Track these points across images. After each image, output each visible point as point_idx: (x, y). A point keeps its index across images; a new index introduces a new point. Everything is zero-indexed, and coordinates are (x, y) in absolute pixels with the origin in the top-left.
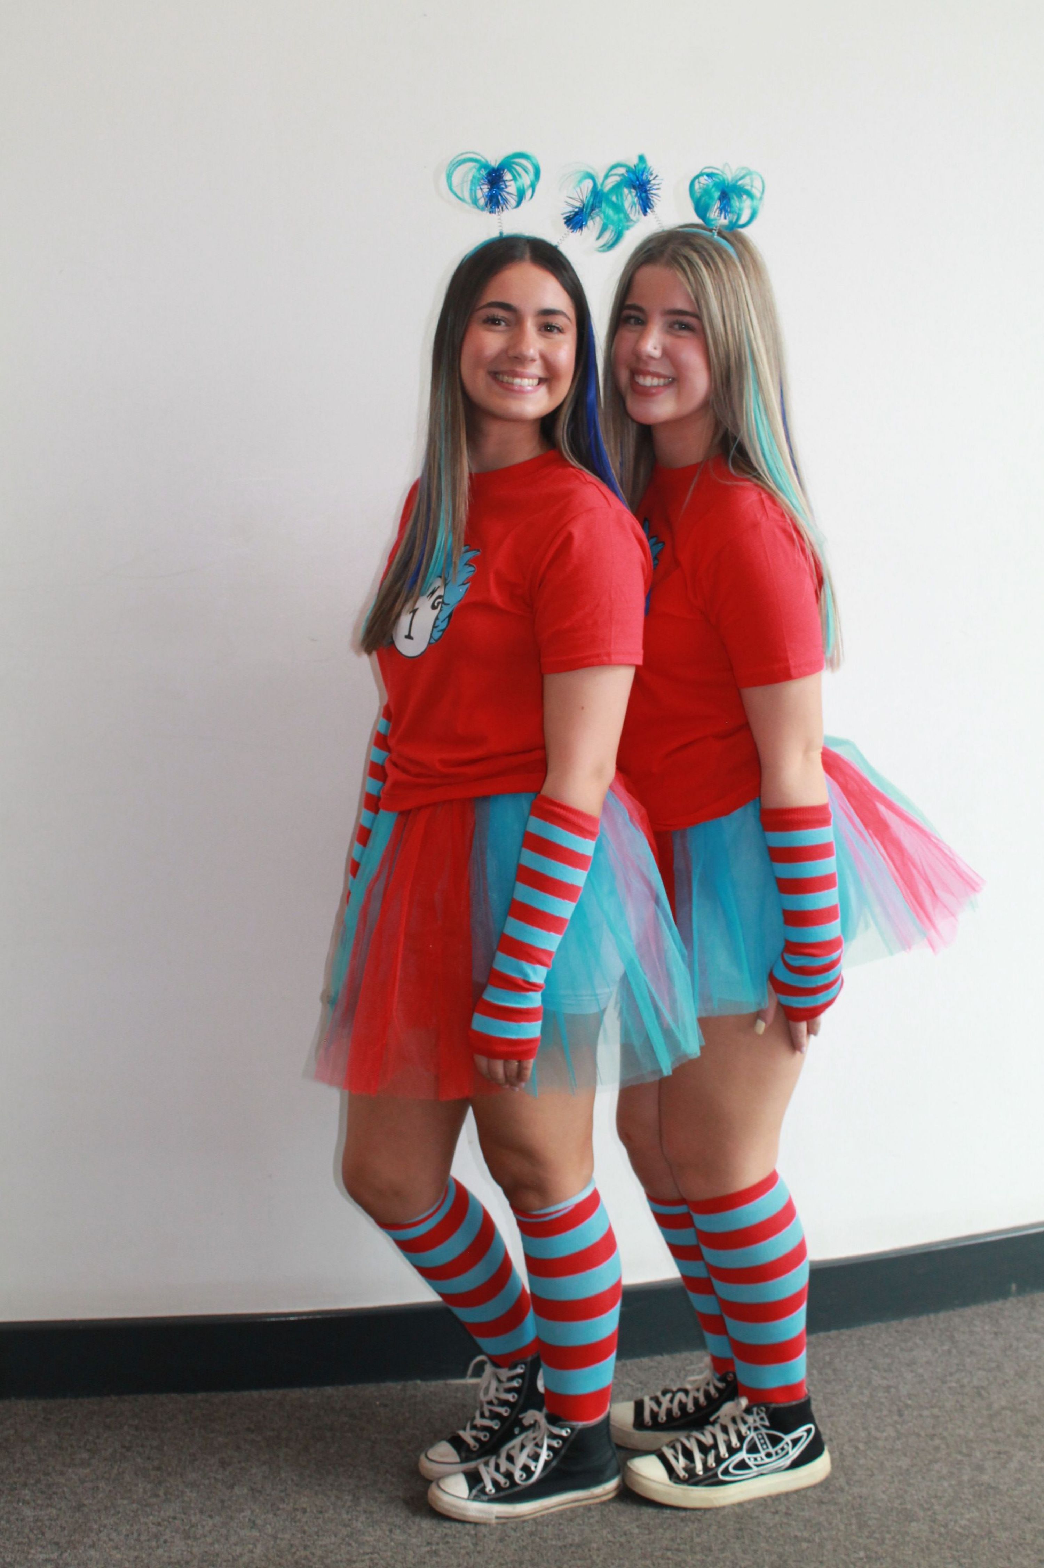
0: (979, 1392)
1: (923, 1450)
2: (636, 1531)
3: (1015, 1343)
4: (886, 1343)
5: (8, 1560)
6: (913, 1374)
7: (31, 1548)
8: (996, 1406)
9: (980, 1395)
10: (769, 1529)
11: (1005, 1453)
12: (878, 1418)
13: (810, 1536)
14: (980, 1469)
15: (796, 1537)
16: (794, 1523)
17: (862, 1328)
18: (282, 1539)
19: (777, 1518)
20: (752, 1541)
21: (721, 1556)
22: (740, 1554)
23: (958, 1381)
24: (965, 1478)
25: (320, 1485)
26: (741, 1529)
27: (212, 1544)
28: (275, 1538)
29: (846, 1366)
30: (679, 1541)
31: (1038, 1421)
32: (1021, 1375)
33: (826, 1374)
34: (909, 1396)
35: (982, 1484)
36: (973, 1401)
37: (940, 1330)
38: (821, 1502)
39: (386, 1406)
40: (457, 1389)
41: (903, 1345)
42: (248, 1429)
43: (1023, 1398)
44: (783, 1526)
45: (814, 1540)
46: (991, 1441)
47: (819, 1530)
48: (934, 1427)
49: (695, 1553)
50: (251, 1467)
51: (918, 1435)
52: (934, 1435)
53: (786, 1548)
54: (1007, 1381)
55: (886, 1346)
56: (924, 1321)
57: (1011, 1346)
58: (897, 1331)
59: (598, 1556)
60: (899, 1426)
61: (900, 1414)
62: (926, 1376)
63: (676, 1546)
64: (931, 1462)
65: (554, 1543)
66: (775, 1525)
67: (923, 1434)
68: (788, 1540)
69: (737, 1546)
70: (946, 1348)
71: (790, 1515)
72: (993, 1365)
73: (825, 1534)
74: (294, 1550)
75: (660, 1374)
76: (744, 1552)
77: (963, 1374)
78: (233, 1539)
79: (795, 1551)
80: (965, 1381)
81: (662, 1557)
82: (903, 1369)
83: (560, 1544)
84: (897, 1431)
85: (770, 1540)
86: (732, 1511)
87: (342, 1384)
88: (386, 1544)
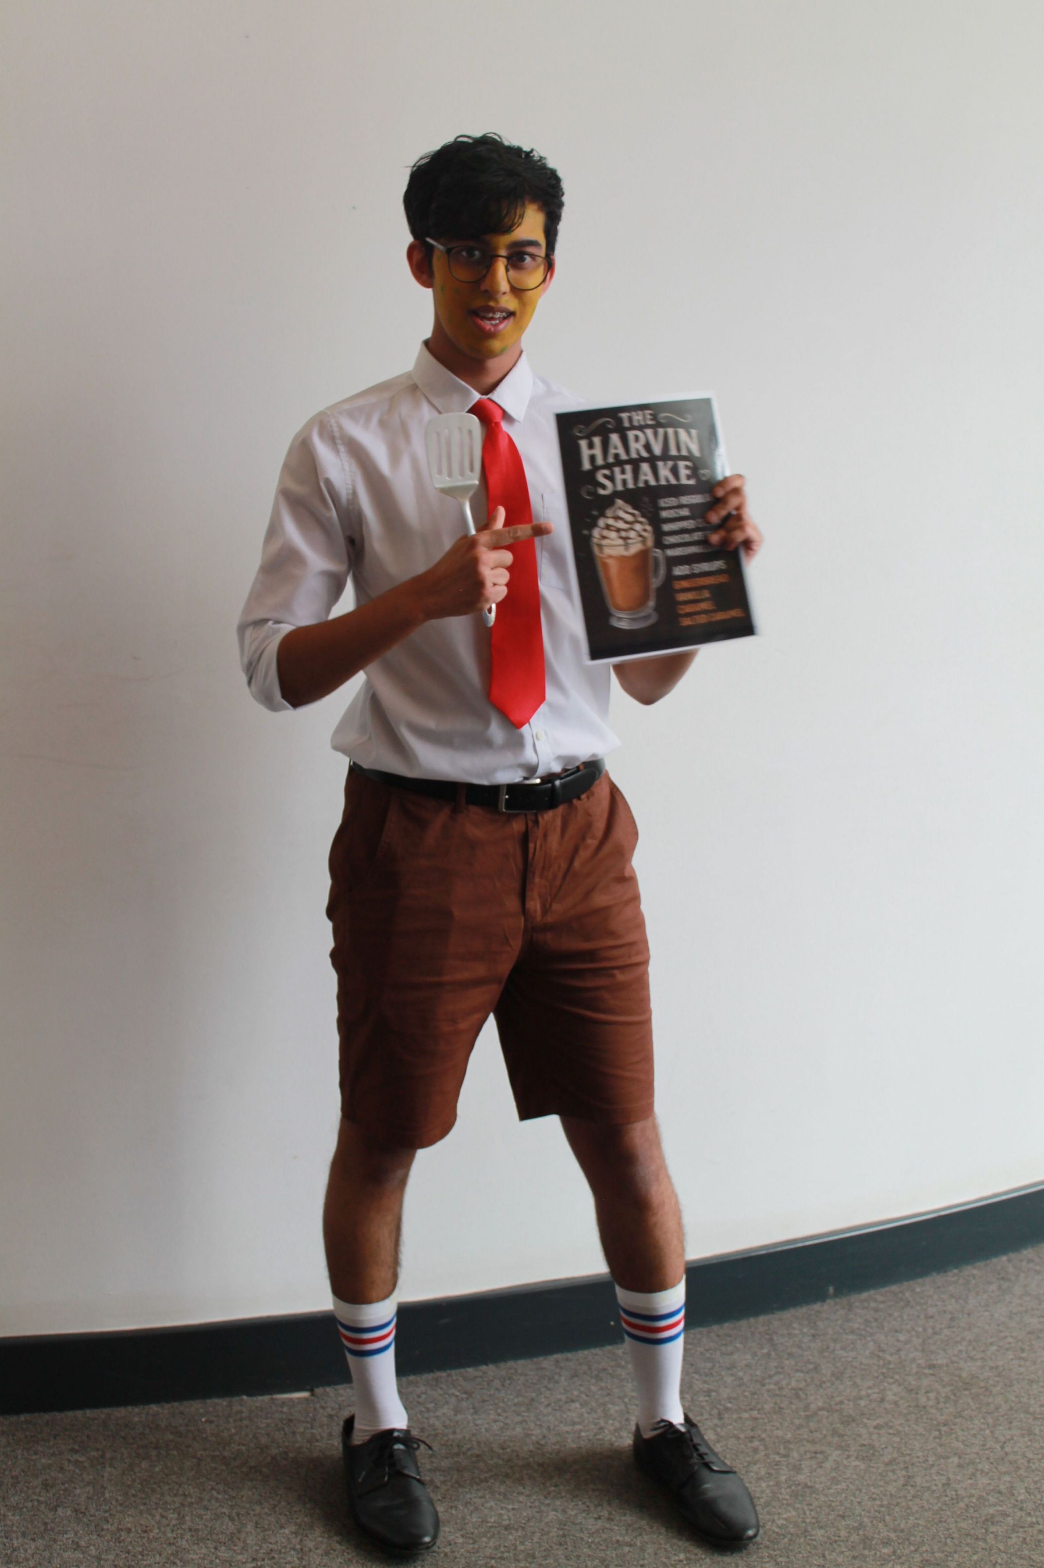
0: (797, 1393)
1: (742, 1452)
2: (460, 1540)
3: (832, 1345)
4: (707, 1347)
6: (733, 1378)
8: (813, 1407)
9: (797, 1396)
10: (591, 1535)
11: (821, 1452)
13: (632, 1540)
14: (797, 1469)
15: (618, 1541)
16: (616, 1528)
18: (106, 1560)
20: (575, 1547)
21: (544, 1563)
23: (777, 1383)
24: (783, 1478)
25: (145, 1504)
26: (564, 1536)
28: (99, 1559)
30: (502, 1549)
31: (853, 1420)
32: (838, 1376)
34: (729, 1399)
35: (799, 1484)
36: (791, 1403)
37: (760, 1333)
39: (211, 1422)
40: (284, 1403)
41: (723, 1349)
42: (72, 1450)
43: (838, 1399)
44: (605, 1530)
46: (808, 1441)
48: (752, 1430)
49: (519, 1561)
50: (75, 1488)
51: (738, 1438)
52: (753, 1437)
53: (608, 1552)
54: (824, 1382)
55: (707, 1350)
56: (744, 1325)
57: (828, 1348)
58: (718, 1336)
60: (719, 1430)
61: (720, 1417)
62: (746, 1379)
63: (499, 1555)
64: (749, 1463)
66: (597, 1531)
67: (742, 1436)
68: (610, 1545)
70: (765, 1351)
71: (612, 1520)
72: (811, 1366)
75: (485, 1384)
76: (567, 1558)
77: (782, 1376)
79: (616, 1555)
80: (784, 1383)
82: (723, 1373)
84: (717, 1434)
85: (593, 1545)
86: (555, 1518)
87: (168, 1402)
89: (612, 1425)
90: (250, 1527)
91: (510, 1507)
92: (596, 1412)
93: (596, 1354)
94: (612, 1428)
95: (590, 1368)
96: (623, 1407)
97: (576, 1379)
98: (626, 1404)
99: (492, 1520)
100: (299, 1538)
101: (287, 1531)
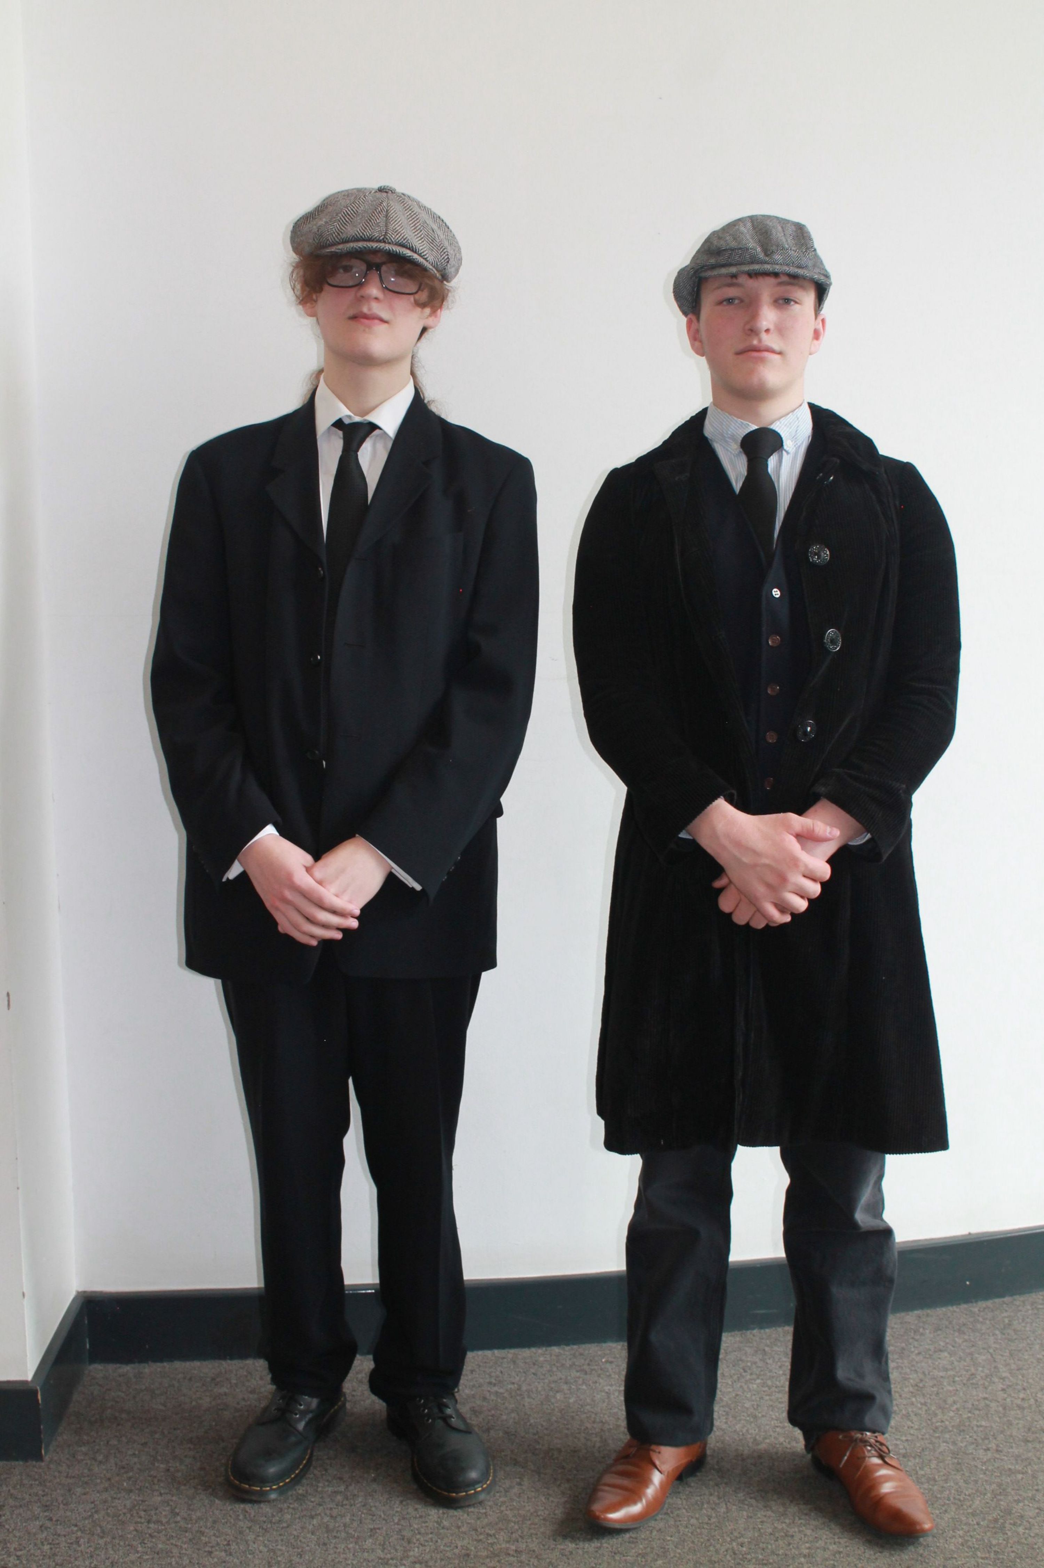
7: (319, 1482)
10: (984, 1463)
13: (1023, 1469)
15: (1010, 1469)
16: (1005, 1458)
17: (1033, 1295)
19: (989, 1454)
20: (971, 1473)
21: (945, 1485)
22: (961, 1483)
26: (959, 1464)
29: (1025, 1327)
33: (1008, 1334)
38: (1027, 1441)
39: (611, 1362)
42: (490, 1383)
44: (996, 1460)
45: (1026, 1472)
47: (1030, 1464)
50: (501, 1415)
53: (1003, 1478)
66: (989, 1460)
68: (1003, 1472)
69: (958, 1477)
71: (1001, 1452)
73: (1036, 1467)
76: (966, 1482)
79: (1011, 1481)
85: (987, 1472)
86: (947, 1448)
89: (982, 1371)
91: (904, 1438)
92: (965, 1361)
93: (955, 1311)
94: (983, 1374)
95: (950, 1323)
96: (989, 1357)
97: (939, 1332)
98: (991, 1355)
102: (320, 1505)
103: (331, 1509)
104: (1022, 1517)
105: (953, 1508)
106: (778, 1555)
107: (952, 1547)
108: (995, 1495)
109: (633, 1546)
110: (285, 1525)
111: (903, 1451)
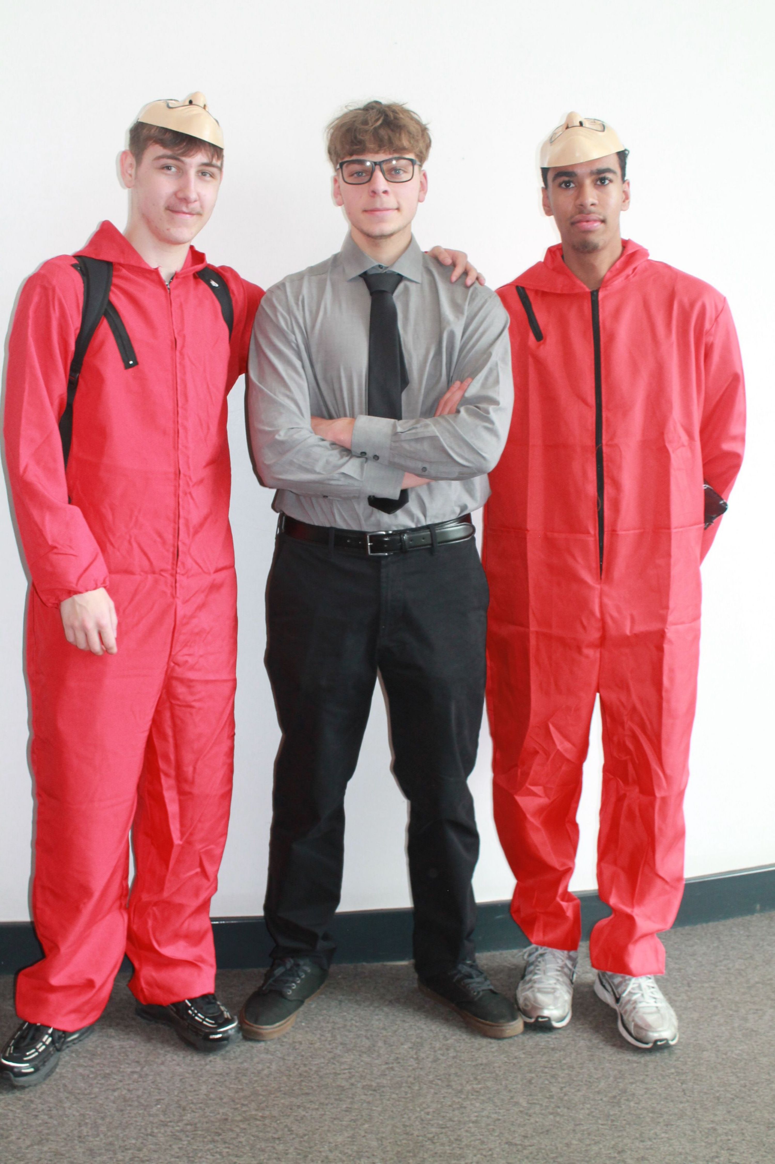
0: (740, 972)
1: (707, 1008)
2: (523, 1056)
3: (761, 943)
5: (107, 1071)
6: (695, 961)
7: (121, 1064)
8: (752, 981)
9: (740, 974)
11: (761, 1010)
12: (675, 988)
14: (746, 1020)
18: (289, 1060)
21: (581, 1071)
22: (593, 1070)
23: (725, 966)
24: (736, 1025)
25: (308, 1027)
26: (592, 1055)
27: (242, 1063)
28: (284, 1059)
32: (767, 962)
34: (694, 975)
35: (747, 1029)
36: (737, 978)
37: (711, 933)
40: (392, 968)
43: (769, 977)
46: (751, 1003)
48: (712, 994)
49: (564, 1070)
51: (703, 999)
52: (713, 999)
54: (758, 966)
57: (759, 944)
58: (682, 934)
59: (500, 1071)
61: (689, 985)
62: (704, 962)
63: (550, 1066)
64: (712, 1015)
65: (469, 1063)
67: (705, 998)
70: (715, 945)
72: (748, 956)
74: (297, 1067)
76: (596, 1069)
77: (729, 961)
78: (256, 1060)
80: (730, 966)
81: (542, 1072)
82: (688, 958)
83: (474, 1063)
88: (358, 1064)
90: (380, 1044)
99: (543, 1044)
100: (415, 1051)
101: (406, 1047)
102: (121, 1081)
103: (129, 1084)
104: (634, 1094)
105: (585, 1088)
106: (453, 1121)
107: (581, 1117)
108: (616, 1078)
109: (348, 1113)
110: (93, 1096)
111: (552, 1046)
